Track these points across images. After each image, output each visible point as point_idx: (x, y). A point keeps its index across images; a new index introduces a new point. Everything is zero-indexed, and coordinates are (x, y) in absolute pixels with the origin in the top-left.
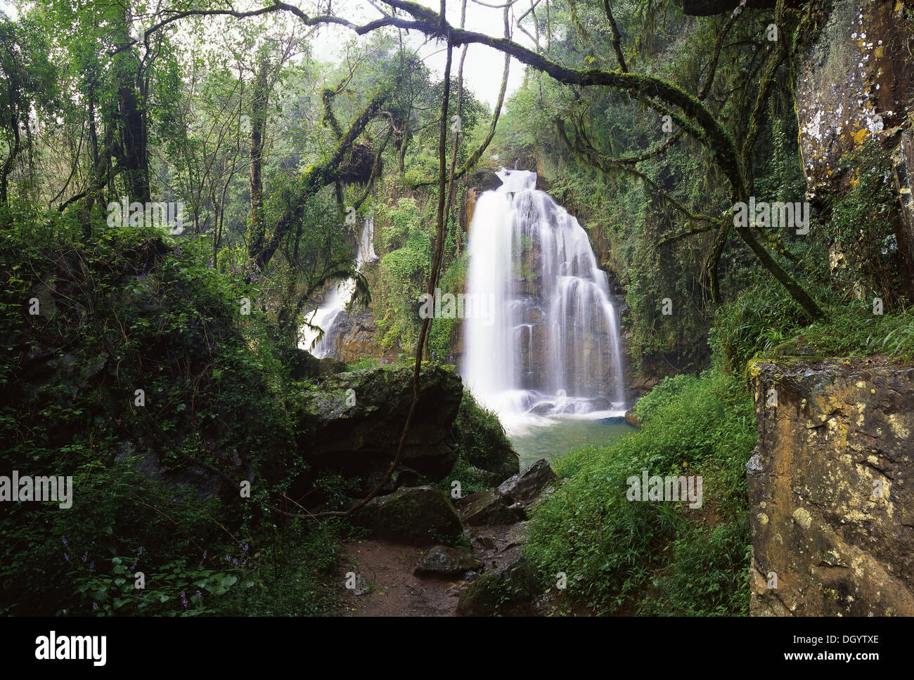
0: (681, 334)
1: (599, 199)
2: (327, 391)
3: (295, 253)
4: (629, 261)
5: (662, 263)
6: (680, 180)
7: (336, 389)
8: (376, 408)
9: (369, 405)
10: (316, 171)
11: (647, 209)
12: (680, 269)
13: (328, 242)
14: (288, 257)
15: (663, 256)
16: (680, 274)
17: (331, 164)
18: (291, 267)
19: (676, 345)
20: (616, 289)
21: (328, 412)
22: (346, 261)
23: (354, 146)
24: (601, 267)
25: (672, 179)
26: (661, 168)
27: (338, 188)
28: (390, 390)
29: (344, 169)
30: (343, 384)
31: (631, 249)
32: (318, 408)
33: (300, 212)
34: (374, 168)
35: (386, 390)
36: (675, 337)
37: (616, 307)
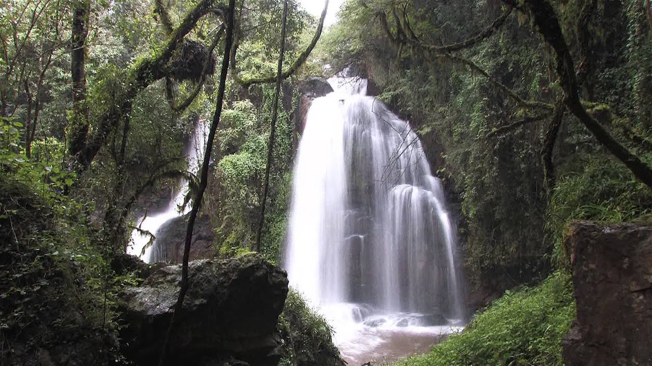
0: (524, 246)
1: (432, 102)
2: (152, 286)
3: (123, 151)
4: (465, 166)
5: (501, 167)
6: (518, 77)
7: (162, 283)
8: (205, 301)
9: (197, 298)
10: (146, 65)
11: (483, 109)
12: (521, 174)
13: (158, 140)
14: (114, 154)
15: (503, 159)
16: (521, 180)
17: (161, 58)
18: (118, 165)
19: (519, 258)
20: (451, 197)
21: (153, 307)
22: (178, 160)
23: (185, 42)
24: (434, 174)
25: (510, 75)
26: (497, 64)
27: (169, 83)
28: (218, 282)
29: (175, 64)
30: (169, 278)
31: (467, 154)
32: (141, 304)
33: (127, 107)
34: (205, 64)
35: (215, 282)
36: (517, 248)
37: (452, 217)
